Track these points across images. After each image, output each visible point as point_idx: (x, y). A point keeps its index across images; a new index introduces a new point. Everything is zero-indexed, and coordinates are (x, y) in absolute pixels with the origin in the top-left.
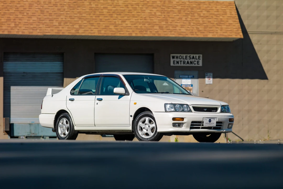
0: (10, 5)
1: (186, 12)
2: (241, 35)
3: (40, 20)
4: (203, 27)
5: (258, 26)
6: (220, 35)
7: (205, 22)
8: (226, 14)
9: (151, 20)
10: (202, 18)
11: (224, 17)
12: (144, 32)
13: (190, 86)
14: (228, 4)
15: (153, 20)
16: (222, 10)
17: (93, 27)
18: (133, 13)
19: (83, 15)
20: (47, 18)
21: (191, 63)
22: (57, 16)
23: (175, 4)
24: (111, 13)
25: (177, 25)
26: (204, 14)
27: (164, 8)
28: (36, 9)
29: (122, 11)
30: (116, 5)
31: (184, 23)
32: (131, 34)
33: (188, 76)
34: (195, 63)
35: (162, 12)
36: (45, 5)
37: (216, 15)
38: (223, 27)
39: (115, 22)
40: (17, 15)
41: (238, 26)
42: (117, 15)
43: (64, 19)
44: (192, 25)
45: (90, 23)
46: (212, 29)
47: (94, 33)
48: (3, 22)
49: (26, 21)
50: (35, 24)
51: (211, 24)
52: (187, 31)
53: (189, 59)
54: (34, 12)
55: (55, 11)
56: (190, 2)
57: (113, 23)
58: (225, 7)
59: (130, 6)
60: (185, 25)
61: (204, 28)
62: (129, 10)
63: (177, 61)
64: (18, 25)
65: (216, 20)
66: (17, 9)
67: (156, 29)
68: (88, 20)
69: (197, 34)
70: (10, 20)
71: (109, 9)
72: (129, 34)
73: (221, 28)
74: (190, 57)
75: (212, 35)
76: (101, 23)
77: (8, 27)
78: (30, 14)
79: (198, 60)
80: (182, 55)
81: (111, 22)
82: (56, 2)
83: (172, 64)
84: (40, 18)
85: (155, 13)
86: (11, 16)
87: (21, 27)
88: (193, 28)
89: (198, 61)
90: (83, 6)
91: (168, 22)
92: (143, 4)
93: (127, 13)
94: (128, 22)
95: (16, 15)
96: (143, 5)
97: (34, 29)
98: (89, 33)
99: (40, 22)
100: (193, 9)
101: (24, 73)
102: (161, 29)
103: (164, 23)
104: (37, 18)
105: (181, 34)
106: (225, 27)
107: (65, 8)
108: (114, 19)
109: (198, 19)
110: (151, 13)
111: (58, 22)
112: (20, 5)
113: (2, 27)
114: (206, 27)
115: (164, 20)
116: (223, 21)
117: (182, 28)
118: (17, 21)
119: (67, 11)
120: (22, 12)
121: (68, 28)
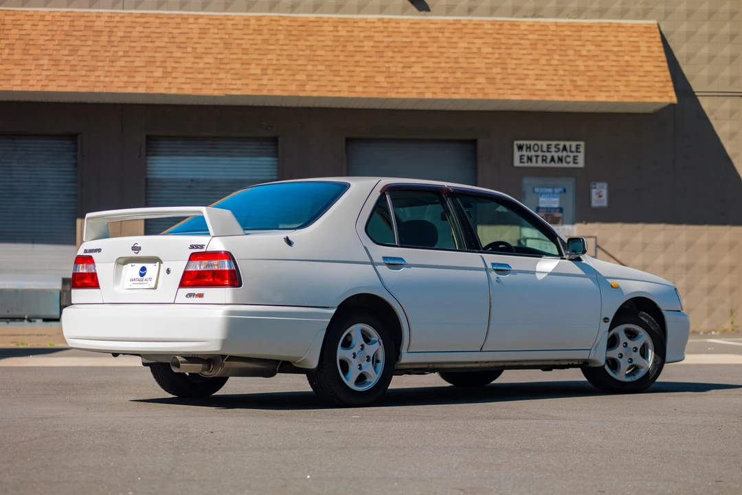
0: (159, 30)
1: (549, 47)
2: (671, 97)
3: (220, 63)
4: (586, 78)
5: (711, 79)
6: (624, 96)
7: (591, 69)
8: (638, 51)
9: (469, 63)
10: (585, 59)
11: (634, 56)
12: (453, 90)
13: (558, 210)
14: (643, 30)
15: (473, 63)
16: (630, 42)
17: (339, 79)
18: (430, 49)
19: (319, 53)
20: (237, 59)
21: (560, 160)
22: (259, 54)
23: (525, 30)
24: (381, 49)
25: (527, 75)
26: (589, 51)
27: (500, 39)
28: (215, 39)
29: (405, 45)
30: (393, 32)
31: (542, 70)
32: (423, 93)
33: (554, 188)
34: (568, 159)
35: (496, 46)
36: (235, 32)
37: (617, 54)
38: (632, 78)
40: (172, 52)
41: (666, 76)
42: (394, 52)
43: (274, 62)
44: (561, 75)
45: (331, 71)
46: (605, 84)
47: (340, 91)
48: (137, 67)
49: (189, 65)
50: (208, 71)
51: (605, 74)
52: (550, 87)
53: (556, 152)
54: (210, 46)
55: (256, 44)
56: (558, 24)
57: (384, 69)
58: (637, 37)
59: (423, 34)
60: (544, 75)
61: (589, 81)
62: (421, 42)
63: (528, 157)
64: (171, 72)
65: (614, 64)
66: (172, 40)
67: (479, 83)
68: (328, 63)
69: (573, 93)
70: (155, 62)
71: (376, 39)
72: (417, 93)
73: (626, 81)
74: (558, 146)
75: (607, 97)
76: (357, 69)
77: (147, 77)
79: (575, 154)
80: (539, 143)
81: (379, 67)
82: (259, 25)
83: (517, 163)
84: (221, 59)
85: (479, 49)
86: (157, 55)
87: (176, 78)
88: (564, 80)
89: (574, 157)
90: (319, 33)
91: (506, 69)
92: (454, 29)
93: (417, 49)
94: (417, 68)
95: (167, 52)
96: (452, 31)
97: (206, 81)
98: (328, 91)
99: (222, 66)
100: (564, 40)
101: (192, 180)
102: (490, 83)
103: (499, 70)
104: (216, 58)
105: (535, 95)
106: (637, 79)
107: (280, 37)
108: (385, 62)
109: (574, 61)
110: (470, 48)
111: (261, 67)
112: (179, 31)
113: (134, 77)
114: (592, 79)
115: (498, 64)
116: (632, 66)
117: (538, 82)
118: (170, 64)
119: (283, 45)
120: (182, 45)
121: (282, 80)
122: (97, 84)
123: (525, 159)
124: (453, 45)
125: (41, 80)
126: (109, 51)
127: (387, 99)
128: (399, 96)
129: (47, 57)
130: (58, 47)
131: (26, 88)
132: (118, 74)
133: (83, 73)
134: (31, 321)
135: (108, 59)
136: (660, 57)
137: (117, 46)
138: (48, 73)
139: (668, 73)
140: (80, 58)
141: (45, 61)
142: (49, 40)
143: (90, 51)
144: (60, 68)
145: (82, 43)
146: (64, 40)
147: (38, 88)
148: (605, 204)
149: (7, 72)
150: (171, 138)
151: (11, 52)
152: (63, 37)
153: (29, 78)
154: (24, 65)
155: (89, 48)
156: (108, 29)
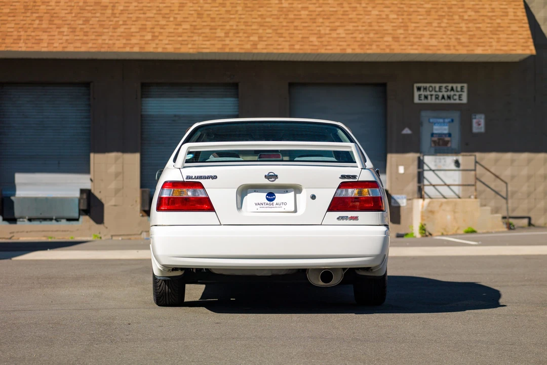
0: (149, 5)
1: (440, 13)
2: (531, 50)
3: (195, 29)
4: (468, 36)
6: (496, 50)
7: (471, 29)
8: (507, 16)
9: (379, 26)
10: (467, 22)
11: (503, 20)
12: (367, 47)
13: (447, 135)
15: (383, 26)
16: (501, 9)
17: (282, 39)
18: (350, 16)
19: (268, 20)
20: (207, 25)
21: (449, 97)
22: (223, 22)
24: (313, 17)
25: (423, 34)
26: (470, 16)
27: (403, 8)
28: (191, 10)
29: (332, 13)
30: (323, 4)
31: (435, 31)
32: (345, 49)
33: (444, 119)
34: (455, 97)
35: (400, 13)
36: (206, 5)
37: (490, 18)
38: (502, 36)
39: (320, 30)
40: (158, 21)
41: (528, 35)
42: (324, 19)
43: (234, 27)
44: (449, 35)
45: (277, 33)
46: (481, 40)
47: (283, 49)
48: (132, 32)
49: (172, 30)
50: (185, 34)
51: (482, 33)
52: (440, 44)
53: (446, 92)
54: (187, 16)
55: (221, 14)
57: (316, 32)
58: (506, 5)
60: (436, 34)
61: (469, 39)
62: (344, 11)
63: (425, 95)
64: (157, 36)
65: (489, 25)
66: (159, 12)
67: (387, 41)
68: (274, 28)
69: (457, 48)
70: (146, 28)
71: (310, 9)
72: (341, 49)
73: (498, 38)
74: (447, 88)
75: (483, 50)
76: (296, 32)
77: (140, 40)
78: (178, 20)
79: (460, 93)
80: (433, 85)
81: (312, 30)
83: (416, 100)
84: (196, 26)
85: (387, 15)
86: (148, 23)
87: (162, 40)
88: (450, 38)
89: (460, 95)
90: (268, 6)
91: (407, 30)
93: (340, 17)
94: (340, 31)
95: (156, 21)
97: (183, 43)
98: (274, 49)
99: (195, 31)
100: (451, 8)
101: (175, 116)
102: (396, 41)
103: (402, 31)
104: (191, 25)
105: (429, 49)
106: (505, 36)
107: (239, 8)
108: (317, 26)
109: (459, 24)
110: (380, 15)
111: (224, 31)
112: (164, 5)
113: (130, 40)
114: (472, 37)
115: (401, 26)
116: (502, 27)
117: (431, 40)
118: (157, 30)
119: (240, 15)
120: (167, 16)
121: (240, 41)
122: (104, 46)
123: (423, 97)
124: (368, 13)
125: (62, 43)
126: (112, 21)
127: (318, 54)
128: (327, 52)
129: (67, 26)
130: (75, 19)
131: (51, 49)
132: (119, 38)
133: (93, 37)
134: (58, 221)
135: (111, 27)
136: (523, 20)
137: (118, 17)
138: (68, 38)
139: (529, 32)
140: (91, 26)
141: (65, 29)
142: (68, 13)
143: (99, 21)
144: (77, 34)
145: (93, 15)
146: (80, 13)
147: (60, 49)
148: (483, 130)
149: (37, 38)
150: (158, 84)
151: (40, 23)
152: (79, 11)
153: (53, 41)
154: (50, 32)
155: (97, 19)
156: (112, 5)
